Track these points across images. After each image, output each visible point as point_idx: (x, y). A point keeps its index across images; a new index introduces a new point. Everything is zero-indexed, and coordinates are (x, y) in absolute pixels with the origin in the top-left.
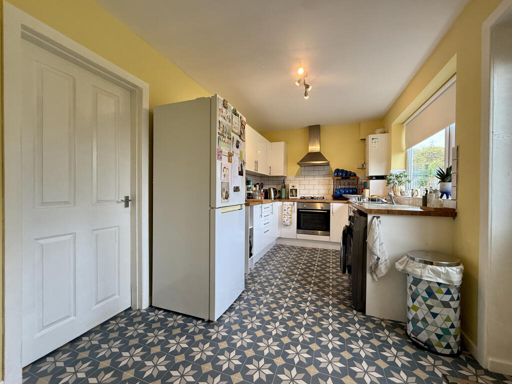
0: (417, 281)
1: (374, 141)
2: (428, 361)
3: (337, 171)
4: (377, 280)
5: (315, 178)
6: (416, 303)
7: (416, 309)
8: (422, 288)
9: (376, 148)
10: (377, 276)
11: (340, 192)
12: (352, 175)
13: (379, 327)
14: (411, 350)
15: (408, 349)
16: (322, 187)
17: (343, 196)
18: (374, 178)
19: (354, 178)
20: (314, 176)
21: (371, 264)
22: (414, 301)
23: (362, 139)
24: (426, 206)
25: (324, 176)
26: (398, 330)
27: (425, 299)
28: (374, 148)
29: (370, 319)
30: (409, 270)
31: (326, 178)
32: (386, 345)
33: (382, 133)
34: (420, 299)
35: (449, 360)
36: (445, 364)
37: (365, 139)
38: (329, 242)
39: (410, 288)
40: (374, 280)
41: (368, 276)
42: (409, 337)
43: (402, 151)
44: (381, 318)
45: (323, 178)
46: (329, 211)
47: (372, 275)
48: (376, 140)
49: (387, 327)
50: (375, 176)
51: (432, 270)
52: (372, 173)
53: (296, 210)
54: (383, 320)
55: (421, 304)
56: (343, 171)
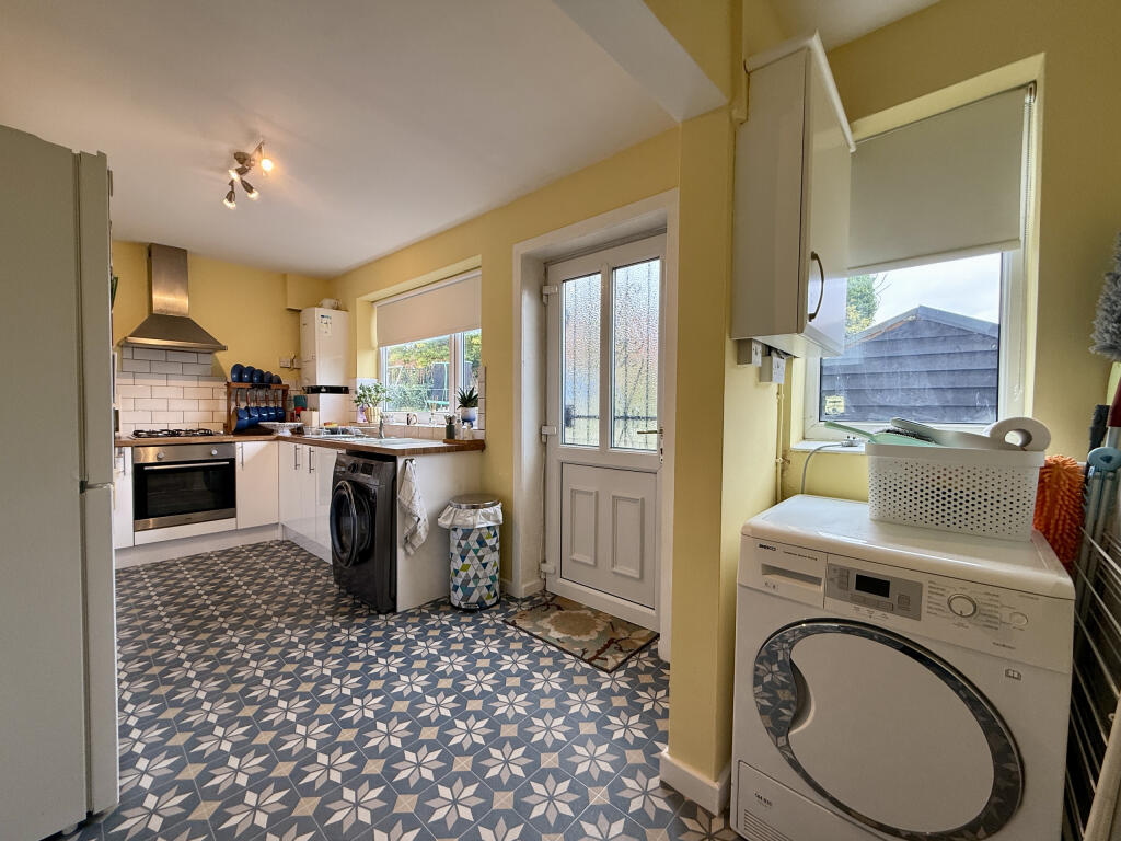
0: (467, 533)
1: (325, 320)
2: (486, 619)
3: (239, 370)
4: (412, 553)
5: (172, 382)
6: (467, 561)
7: (465, 568)
8: (474, 537)
9: (329, 334)
10: (413, 546)
11: (250, 416)
12: (274, 380)
13: (423, 617)
14: (468, 619)
15: (464, 619)
16: (192, 405)
17: (259, 426)
18: (323, 390)
19: (278, 386)
20: (167, 376)
21: (407, 531)
22: (463, 559)
23: (289, 309)
24: (453, 438)
25: (199, 377)
26: (443, 608)
27: (476, 551)
28: (325, 335)
29: (406, 615)
30: (458, 522)
31: (202, 384)
32: (445, 630)
33: (333, 308)
34: (471, 553)
35: (498, 607)
36: (498, 612)
37: (300, 311)
38: (237, 531)
39: (459, 545)
40: (407, 554)
41: (400, 552)
42: (459, 608)
43: (370, 347)
44: (417, 606)
45: (195, 383)
46: (233, 461)
47: (405, 550)
48: (329, 321)
49: (431, 612)
50: (326, 387)
51: (484, 515)
52: (322, 381)
53: (130, 469)
54: (420, 608)
55: (472, 559)
56: (251, 371)
